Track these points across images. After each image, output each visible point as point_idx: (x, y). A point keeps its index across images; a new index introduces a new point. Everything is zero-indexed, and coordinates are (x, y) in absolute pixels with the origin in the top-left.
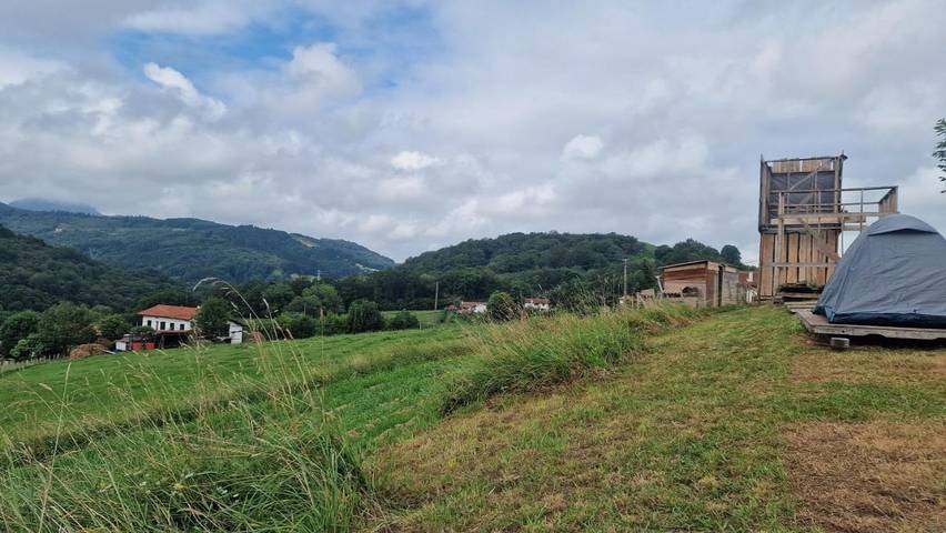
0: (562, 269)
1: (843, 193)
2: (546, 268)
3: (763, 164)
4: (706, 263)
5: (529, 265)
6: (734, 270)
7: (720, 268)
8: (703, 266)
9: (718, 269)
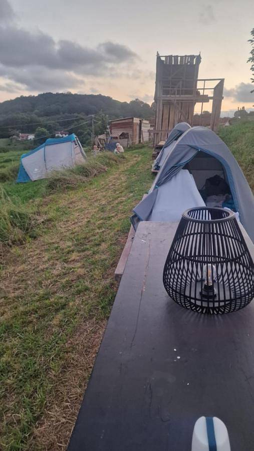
0: (75, 114)
1: (198, 82)
2: (66, 114)
3: (159, 58)
4: (133, 119)
5: (57, 112)
6: (148, 122)
7: (140, 121)
8: (131, 120)
9: (139, 122)
